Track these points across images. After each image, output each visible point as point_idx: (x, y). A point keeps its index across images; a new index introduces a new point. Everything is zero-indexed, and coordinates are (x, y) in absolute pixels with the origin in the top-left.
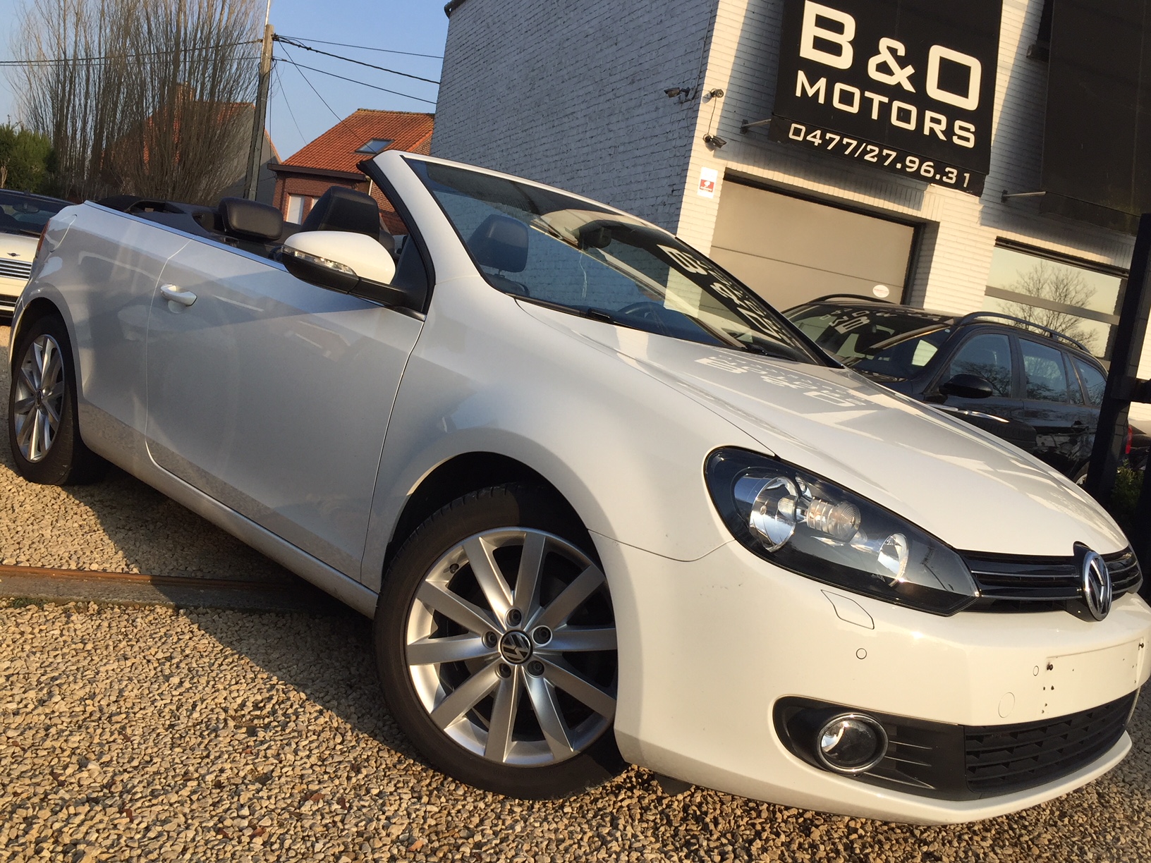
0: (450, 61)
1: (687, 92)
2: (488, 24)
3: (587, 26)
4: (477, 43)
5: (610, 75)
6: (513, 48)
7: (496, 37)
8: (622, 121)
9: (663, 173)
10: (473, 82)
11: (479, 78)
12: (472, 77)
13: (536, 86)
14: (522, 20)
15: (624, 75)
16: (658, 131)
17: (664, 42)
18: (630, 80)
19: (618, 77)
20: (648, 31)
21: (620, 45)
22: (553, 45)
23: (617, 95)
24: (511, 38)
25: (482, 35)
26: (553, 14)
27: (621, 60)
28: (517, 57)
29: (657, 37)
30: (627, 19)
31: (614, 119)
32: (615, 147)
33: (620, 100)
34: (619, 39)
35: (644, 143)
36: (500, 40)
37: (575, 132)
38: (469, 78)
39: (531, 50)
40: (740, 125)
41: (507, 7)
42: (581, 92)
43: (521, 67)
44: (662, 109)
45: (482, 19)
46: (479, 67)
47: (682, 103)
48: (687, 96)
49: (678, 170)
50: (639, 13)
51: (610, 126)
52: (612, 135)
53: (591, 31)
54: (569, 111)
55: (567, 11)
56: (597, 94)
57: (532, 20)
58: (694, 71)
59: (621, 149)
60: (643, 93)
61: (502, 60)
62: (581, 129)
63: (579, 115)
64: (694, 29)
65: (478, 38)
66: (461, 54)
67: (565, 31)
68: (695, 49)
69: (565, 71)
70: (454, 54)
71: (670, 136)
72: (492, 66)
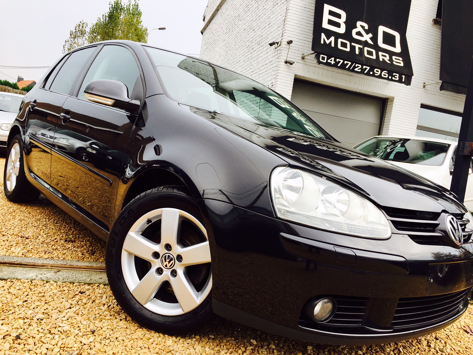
0: (202, 50)
1: (278, 43)
2: (214, 33)
3: (245, 26)
4: (211, 41)
5: (252, 43)
6: (222, 40)
7: (216, 38)
8: (256, 60)
9: (269, 79)
10: (209, 57)
11: (211, 55)
12: (208, 55)
13: (228, 53)
14: (224, 29)
15: (256, 42)
16: (267, 62)
17: (270, 25)
18: (258, 44)
19: (254, 43)
20: (265, 22)
21: (255, 31)
22: (234, 36)
23: (254, 50)
24: (221, 37)
25: (212, 38)
26: (234, 24)
27: (255, 37)
28: (223, 44)
29: (268, 24)
30: (258, 19)
31: (253, 60)
32: (253, 71)
33: (255, 52)
34: (255, 28)
35: (263, 68)
36: (217, 39)
37: (240, 68)
38: (208, 56)
39: (227, 40)
40: (301, 56)
41: (220, 25)
42: (242, 52)
43: (223, 47)
44: (269, 52)
45: (212, 32)
46: (211, 51)
47: (276, 48)
48: (278, 45)
49: (274, 76)
50: (262, 16)
51: (252, 64)
52: (252, 67)
53: (246, 27)
54: (238, 61)
55: (238, 22)
56: (247, 51)
57: (227, 29)
58: (280, 34)
59: (254, 72)
60: (263, 47)
61: (218, 46)
62: (242, 67)
63: (241, 61)
64: (281, 17)
65: (211, 39)
66: (206, 47)
67: (237, 30)
68: (281, 25)
69: (237, 45)
70: (204, 47)
71: (272, 63)
72: (214, 49)
